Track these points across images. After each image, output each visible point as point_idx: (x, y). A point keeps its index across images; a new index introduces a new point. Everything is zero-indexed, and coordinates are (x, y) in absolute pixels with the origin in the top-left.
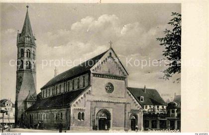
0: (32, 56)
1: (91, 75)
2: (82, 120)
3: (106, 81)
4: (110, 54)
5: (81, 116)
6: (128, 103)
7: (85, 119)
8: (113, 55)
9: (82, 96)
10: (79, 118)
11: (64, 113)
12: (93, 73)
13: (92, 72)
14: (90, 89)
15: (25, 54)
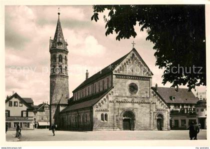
0: (64, 60)
1: (114, 76)
2: (105, 121)
3: (130, 82)
4: (133, 55)
5: (104, 117)
6: (153, 103)
7: (108, 120)
8: (136, 56)
9: (105, 97)
10: (102, 119)
11: (88, 114)
12: (115, 75)
13: (114, 73)
14: (113, 90)
15: (58, 59)
